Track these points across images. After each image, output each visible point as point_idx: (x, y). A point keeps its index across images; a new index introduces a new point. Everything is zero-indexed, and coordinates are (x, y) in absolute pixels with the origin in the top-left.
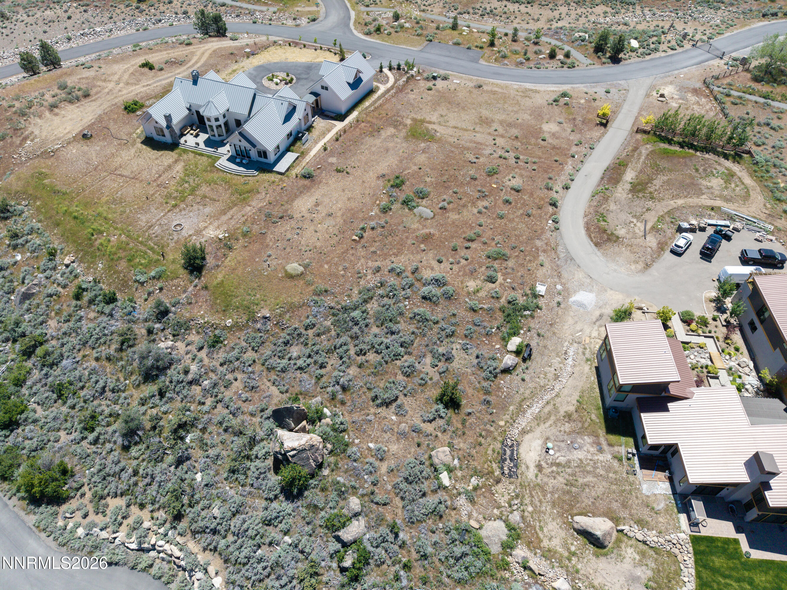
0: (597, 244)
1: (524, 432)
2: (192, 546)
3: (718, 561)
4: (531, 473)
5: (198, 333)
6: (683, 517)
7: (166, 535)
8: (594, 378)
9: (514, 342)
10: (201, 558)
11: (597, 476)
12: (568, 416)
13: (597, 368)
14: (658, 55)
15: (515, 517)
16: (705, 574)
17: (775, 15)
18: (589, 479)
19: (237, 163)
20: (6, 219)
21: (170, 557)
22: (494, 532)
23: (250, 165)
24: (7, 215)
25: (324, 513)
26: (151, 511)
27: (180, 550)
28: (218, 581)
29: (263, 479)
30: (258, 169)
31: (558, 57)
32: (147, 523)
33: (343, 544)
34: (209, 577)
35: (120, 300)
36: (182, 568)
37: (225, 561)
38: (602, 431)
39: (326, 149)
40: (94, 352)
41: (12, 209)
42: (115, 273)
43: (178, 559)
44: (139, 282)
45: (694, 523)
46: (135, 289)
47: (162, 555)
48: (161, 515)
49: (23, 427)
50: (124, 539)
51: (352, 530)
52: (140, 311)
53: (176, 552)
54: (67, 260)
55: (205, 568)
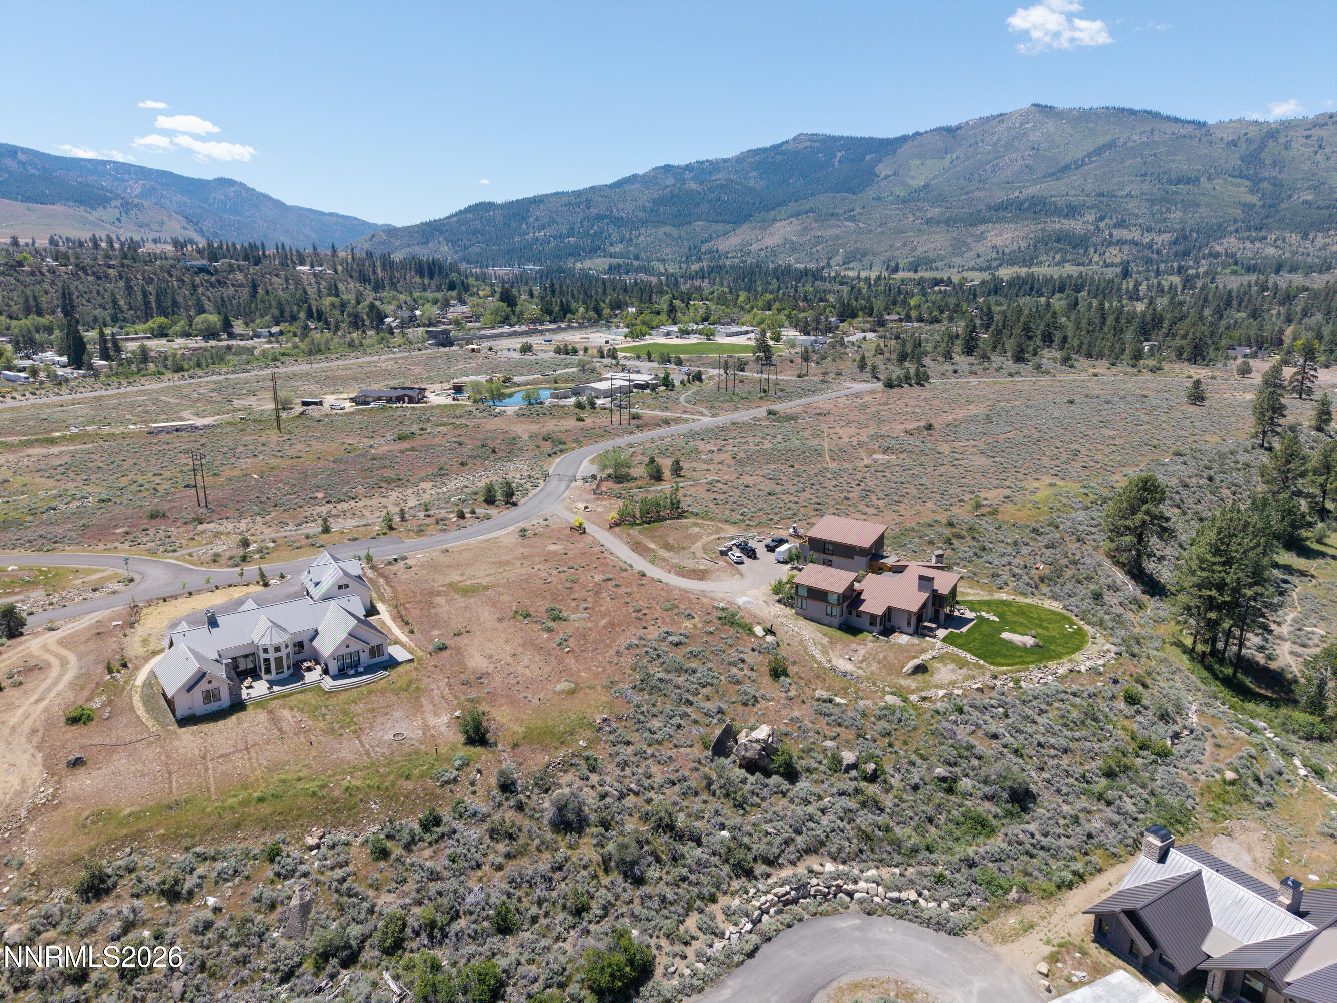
0: (701, 579)
1: (829, 662)
2: (784, 873)
3: (959, 641)
4: (862, 672)
5: (565, 772)
6: (928, 639)
7: (758, 890)
9: (759, 630)
10: (801, 869)
11: (881, 652)
12: (830, 643)
13: (806, 619)
14: (534, 492)
15: (888, 689)
16: (964, 648)
18: (880, 655)
19: (353, 676)
20: (108, 891)
21: (779, 901)
22: (891, 699)
23: (370, 669)
24: (110, 883)
25: (822, 768)
26: (726, 893)
27: (781, 886)
28: (830, 867)
29: (767, 786)
30: (385, 669)
31: (468, 515)
32: (736, 902)
33: (854, 766)
34: (821, 874)
35: (446, 815)
36: (795, 901)
37: (816, 852)
38: (852, 638)
39: (412, 632)
40: (485, 868)
41: (109, 871)
42: (406, 797)
43: (787, 893)
44: (447, 782)
45: (935, 637)
46: (449, 794)
47: (772, 910)
48: (736, 884)
49: (512, 982)
50: (737, 929)
51: (849, 757)
52: (480, 805)
53: (781, 890)
54: (311, 841)
55: (811, 871)
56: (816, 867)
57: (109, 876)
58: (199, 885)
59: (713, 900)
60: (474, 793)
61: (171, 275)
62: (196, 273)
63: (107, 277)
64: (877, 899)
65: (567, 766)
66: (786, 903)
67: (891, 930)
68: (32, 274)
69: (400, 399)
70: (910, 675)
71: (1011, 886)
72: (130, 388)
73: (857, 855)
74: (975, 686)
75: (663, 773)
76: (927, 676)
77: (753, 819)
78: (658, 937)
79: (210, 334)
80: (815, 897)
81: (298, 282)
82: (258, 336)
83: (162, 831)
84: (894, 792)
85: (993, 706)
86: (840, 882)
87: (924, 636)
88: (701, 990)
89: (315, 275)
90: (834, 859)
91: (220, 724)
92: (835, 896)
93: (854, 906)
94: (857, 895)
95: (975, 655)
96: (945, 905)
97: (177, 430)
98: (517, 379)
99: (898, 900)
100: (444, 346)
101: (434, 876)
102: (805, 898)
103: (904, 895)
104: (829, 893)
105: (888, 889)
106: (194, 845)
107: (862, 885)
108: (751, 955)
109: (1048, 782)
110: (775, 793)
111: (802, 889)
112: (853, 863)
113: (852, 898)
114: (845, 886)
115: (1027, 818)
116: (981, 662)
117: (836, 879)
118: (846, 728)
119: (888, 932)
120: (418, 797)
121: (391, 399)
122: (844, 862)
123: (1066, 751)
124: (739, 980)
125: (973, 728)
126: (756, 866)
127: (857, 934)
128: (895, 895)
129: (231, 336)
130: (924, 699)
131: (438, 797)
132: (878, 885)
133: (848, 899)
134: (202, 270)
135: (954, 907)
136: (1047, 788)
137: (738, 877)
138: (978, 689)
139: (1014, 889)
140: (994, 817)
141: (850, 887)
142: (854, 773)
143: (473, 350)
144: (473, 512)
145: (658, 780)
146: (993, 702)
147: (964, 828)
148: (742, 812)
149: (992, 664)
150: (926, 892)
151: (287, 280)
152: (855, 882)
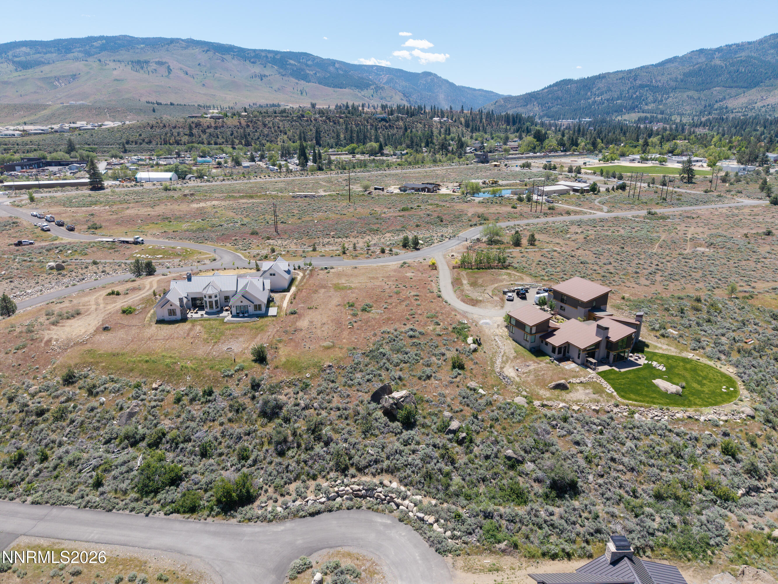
0: (473, 305)
1: (502, 368)
2: (364, 479)
3: (612, 376)
4: (517, 379)
5: (289, 387)
6: (589, 370)
7: (343, 482)
8: (515, 343)
9: (470, 340)
10: (376, 480)
11: (545, 370)
12: (515, 358)
13: (513, 340)
14: (436, 244)
15: (524, 393)
16: (611, 381)
17: (476, 225)
18: (543, 372)
19: (241, 317)
20: (73, 383)
21: (352, 493)
22: (520, 400)
23: (250, 316)
24: (74, 380)
25: (433, 426)
26: (324, 477)
27: (358, 485)
28: (395, 485)
29: (389, 426)
30: (258, 317)
31: (387, 252)
32: (325, 484)
33: (454, 432)
34: (387, 487)
35: (217, 392)
36: (364, 497)
37: (392, 473)
38: (534, 358)
39: (291, 303)
40: (216, 422)
41: (77, 375)
42: (204, 378)
43: (359, 490)
44: (228, 376)
45: (594, 370)
46: (225, 382)
47: (345, 497)
48: (332, 475)
49: (187, 480)
50: (315, 498)
51: (454, 425)
52: (237, 392)
53: (356, 487)
54: (154, 386)
55: (381, 483)
56: (386, 482)
57: (75, 377)
58: (103, 392)
59: (314, 478)
60: (238, 385)
61: (368, 122)
62: (380, 121)
63: (339, 122)
64: (411, 514)
65: (291, 384)
66: (357, 496)
67: (403, 534)
68: (307, 121)
69: (423, 190)
70: (551, 389)
71: (504, 540)
72: (312, 177)
73: (417, 483)
74: (593, 407)
75: (338, 402)
76: (563, 393)
77: (368, 442)
78: (270, 486)
79: (373, 153)
80: (377, 499)
81: (430, 126)
82: (395, 155)
83: (104, 364)
84: (472, 456)
85: (595, 424)
86: (394, 496)
87: (587, 367)
88: (270, 521)
89: (440, 122)
90: (401, 481)
91: (170, 326)
92: (389, 503)
93: (396, 513)
94: (401, 507)
95: (613, 388)
96: (449, 533)
97: (305, 197)
98: (500, 182)
99: (422, 520)
100: (483, 163)
101: (193, 419)
102: (371, 497)
103: (426, 518)
104: (385, 500)
105: (420, 510)
106: (112, 374)
107: (407, 502)
108: (312, 515)
109: (600, 486)
110: (391, 432)
111: (370, 491)
112: (411, 488)
113: (398, 508)
114: (395, 499)
115: (559, 502)
116: (615, 393)
117: (393, 493)
118: (471, 408)
119: (400, 534)
120: (209, 380)
121: (419, 189)
122: (406, 485)
123: (632, 470)
124: (293, 525)
125: (565, 433)
126: (350, 468)
127: (382, 528)
128: (421, 515)
129: (382, 155)
130: (543, 406)
131: (219, 382)
132: (416, 505)
133: (395, 508)
134: (383, 119)
135: (453, 537)
136: (596, 490)
137: (337, 471)
138: (594, 410)
139: (505, 543)
140: (535, 494)
141: (399, 501)
142: (451, 436)
143: (496, 165)
144: (391, 250)
145: (334, 405)
146: (596, 421)
147: (503, 493)
148: (363, 436)
149: (623, 397)
150: (442, 521)
151: (425, 125)
152: (404, 499)
